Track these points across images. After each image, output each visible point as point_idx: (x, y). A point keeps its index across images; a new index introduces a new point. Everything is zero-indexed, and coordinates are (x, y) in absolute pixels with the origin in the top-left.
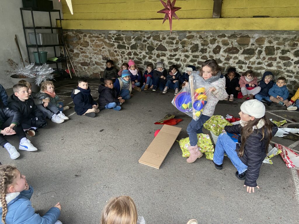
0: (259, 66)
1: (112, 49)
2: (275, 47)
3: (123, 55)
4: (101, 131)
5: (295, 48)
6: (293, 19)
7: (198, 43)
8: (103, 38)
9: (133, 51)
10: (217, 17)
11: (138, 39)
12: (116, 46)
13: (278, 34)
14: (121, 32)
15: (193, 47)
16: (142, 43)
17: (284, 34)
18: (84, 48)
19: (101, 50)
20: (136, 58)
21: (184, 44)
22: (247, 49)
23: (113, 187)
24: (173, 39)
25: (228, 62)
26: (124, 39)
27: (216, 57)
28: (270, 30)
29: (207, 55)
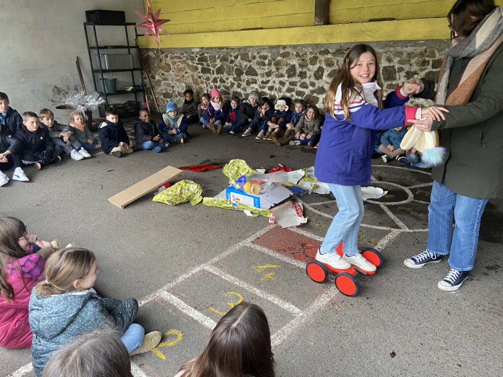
1: (196, 74)
2: (396, 67)
3: (208, 82)
5: (426, 69)
6: (421, 21)
7: (295, 64)
8: (185, 59)
9: (219, 75)
10: (319, 23)
11: (224, 59)
12: (200, 70)
13: (399, 46)
14: (204, 49)
15: (289, 69)
16: (229, 64)
17: (408, 46)
18: (166, 73)
19: (184, 76)
20: (223, 86)
21: (278, 64)
24: (265, 58)
26: (208, 59)
27: (319, 84)
28: (388, 40)
29: (307, 81)
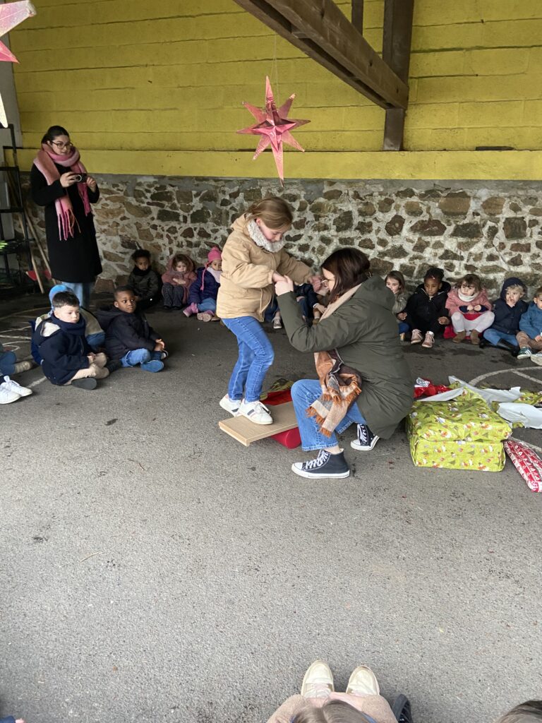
0: (491, 263)
1: (145, 222)
2: (527, 220)
3: (172, 236)
4: (110, 423)
7: (351, 209)
8: (121, 194)
9: (197, 225)
10: (392, 148)
11: (209, 197)
12: (155, 215)
13: (533, 189)
14: (167, 179)
15: (339, 217)
16: (218, 206)
19: (118, 224)
20: (206, 243)
21: (317, 210)
22: (464, 226)
23: (130, 563)
24: (293, 198)
25: (420, 254)
26: (174, 197)
27: (394, 242)
28: (515, 179)
29: (373, 237)
